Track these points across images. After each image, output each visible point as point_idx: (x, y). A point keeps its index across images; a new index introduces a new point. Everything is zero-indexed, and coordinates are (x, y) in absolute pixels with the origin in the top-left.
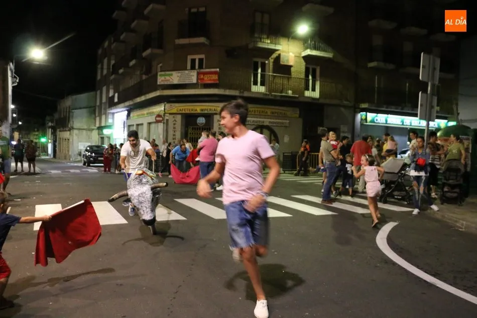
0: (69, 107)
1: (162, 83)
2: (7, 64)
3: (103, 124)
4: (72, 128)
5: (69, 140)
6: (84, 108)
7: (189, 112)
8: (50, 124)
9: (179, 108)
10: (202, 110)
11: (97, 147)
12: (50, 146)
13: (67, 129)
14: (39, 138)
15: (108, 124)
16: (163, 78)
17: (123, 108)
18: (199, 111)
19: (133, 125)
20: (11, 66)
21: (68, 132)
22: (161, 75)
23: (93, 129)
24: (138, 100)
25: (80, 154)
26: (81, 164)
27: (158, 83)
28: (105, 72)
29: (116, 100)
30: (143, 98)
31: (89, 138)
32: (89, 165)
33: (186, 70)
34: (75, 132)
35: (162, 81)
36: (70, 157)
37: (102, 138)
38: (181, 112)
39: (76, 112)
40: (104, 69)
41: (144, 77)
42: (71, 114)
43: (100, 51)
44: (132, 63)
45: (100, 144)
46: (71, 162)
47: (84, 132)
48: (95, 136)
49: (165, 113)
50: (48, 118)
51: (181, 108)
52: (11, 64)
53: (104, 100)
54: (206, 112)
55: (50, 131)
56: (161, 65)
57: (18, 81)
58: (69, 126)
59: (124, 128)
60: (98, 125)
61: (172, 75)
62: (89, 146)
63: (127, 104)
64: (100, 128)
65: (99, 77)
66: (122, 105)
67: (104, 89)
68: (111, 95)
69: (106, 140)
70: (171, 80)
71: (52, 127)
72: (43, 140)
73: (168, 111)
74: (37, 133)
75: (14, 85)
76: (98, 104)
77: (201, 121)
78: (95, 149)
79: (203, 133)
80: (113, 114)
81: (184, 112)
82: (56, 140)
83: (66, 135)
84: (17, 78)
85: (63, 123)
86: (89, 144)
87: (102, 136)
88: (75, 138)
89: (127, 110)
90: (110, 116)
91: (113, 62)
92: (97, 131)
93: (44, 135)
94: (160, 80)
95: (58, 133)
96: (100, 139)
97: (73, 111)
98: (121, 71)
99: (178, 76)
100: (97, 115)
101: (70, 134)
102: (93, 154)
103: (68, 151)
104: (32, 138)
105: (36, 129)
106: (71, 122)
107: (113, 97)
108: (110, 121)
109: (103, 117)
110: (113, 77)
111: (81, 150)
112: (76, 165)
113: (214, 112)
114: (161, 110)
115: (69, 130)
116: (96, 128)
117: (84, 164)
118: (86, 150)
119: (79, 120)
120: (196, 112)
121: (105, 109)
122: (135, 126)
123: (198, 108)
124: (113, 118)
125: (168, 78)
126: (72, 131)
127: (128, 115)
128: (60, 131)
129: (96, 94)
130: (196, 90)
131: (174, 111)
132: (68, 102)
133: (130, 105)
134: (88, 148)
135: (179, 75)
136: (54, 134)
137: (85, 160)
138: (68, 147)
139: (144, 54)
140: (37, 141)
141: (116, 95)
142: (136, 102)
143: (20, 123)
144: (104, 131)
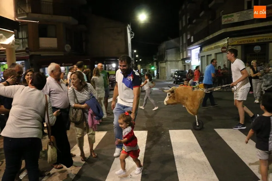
0: (164, 48)
1: (226, 23)
2: (127, 25)
3: (185, 57)
4: (167, 61)
5: (165, 68)
6: (173, 48)
7: (247, 43)
8: (155, 59)
9: (239, 40)
10: (258, 40)
11: (182, 71)
12: (155, 72)
13: (164, 61)
14: (151, 67)
15: (188, 57)
16: (226, 19)
17: (197, 45)
18: (256, 41)
19: (204, 56)
20: (129, 26)
21: (165, 63)
22: (224, 17)
23: (179, 61)
24: (208, 38)
25: (172, 76)
26: (172, 83)
27: (223, 24)
28: (184, 24)
29: (192, 41)
30: (211, 36)
31: (177, 67)
32: (177, 84)
33: (244, 10)
34: (169, 63)
35: (225, 21)
36: (166, 78)
37: (185, 66)
38: (240, 43)
39: (169, 51)
41: (210, 22)
42: (166, 53)
44: (202, 13)
45: (183, 70)
46: (167, 81)
47: (174, 63)
48: (180, 64)
49: (228, 45)
50: (154, 56)
51: (241, 40)
52: (129, 25)
53: (185, 42)
54: (262, 41)
55: (155, 63)
56: (222, 11)
57: (133, 35)
58: (165, 60)
59: (199, 58)
60: (181, 58)
61: (233, 16)
62: (176, 71)
63: (200, 42)
64: (184, 60)
65: (180, 28)
66: (197, 43)
67: (184, 35)
68: (188, 38)
69: (187, 67)
70: (232, 20)
71: (156, 61)
72: (153, 68)
73: (231, 43)
74: (149, 65)
75: (132, 38)
76: (181, 45)
77: (257, 48)
78: (180, 73)
80: (191, 50)
81: (243, 43)
82: (158, 68)
83: (163, 65)
84: (133, 34)
85: (162, 59)
86: (177, 70)
87: (185, 64)
88: (169, 66)
89: (200, 47)
90: (189, 52)
91: (188, 17)
92: (181, 61)
93: (153, 66)
94: (224, 22)
95: (159, 64)
96: (183, 66)
97: (167, 50)
98: (194, 21)
99: (238, 16)
100: (181, 52)
101: (166, 64)
102: (180, 77)
103: (165, 74)
105: (149, 63)
106: (166, 58)
107: (190, 39)
108: (189, 55)
109: (185, 53)
110: (189, 26)
111: (172, 73)
112: (169, 83)
113: (270, 41)
114: (225, 44)
115: (165, 62)
116: (180, 60)
117: (174, 83)
118: (175, 74)
119: (170, 56)
120: (253, 42)
121: (186, 48)
122: (206, 57)
123: (254, 39)
124: (191, 53)
125: (230, 19)
126: (166, 62)
127: (201, 50)
128: (160, 63)
129: (180, 39)
130: (254, 25)
131: (235, 43)
132: (163, 46)
133: (202, 43)
134: (176, 72)
135: (239, 15)
136: (157, 65)
137: (175, 80)
138: (165, 72)
139: (210, 5)
140: (150, 69)
141: (192, 37)
142: (206, 40)
143: (140, 60)
144: (186, 61)
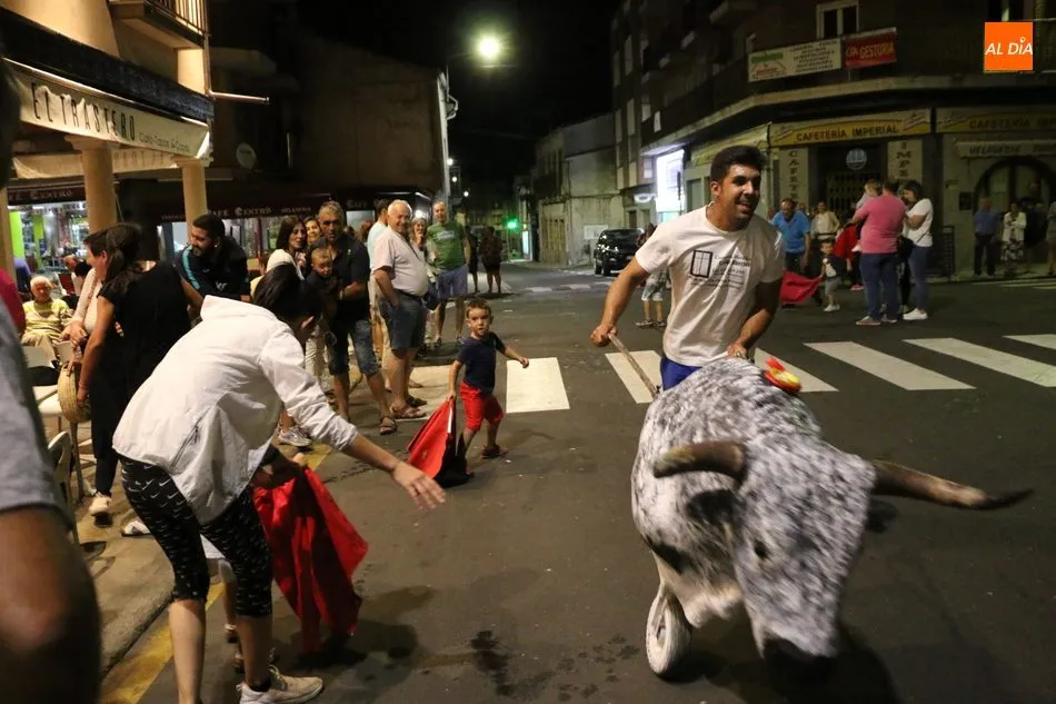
0: (560, 152)
1: (760, 78)
3: (633, 183)
4: (569, 197)
5: (562, 221)
6: (591, 151)
7: (826, 140)
8: (524, 191)
9: (803, 132)
10: (858, 132)
11: (623, 232)
12: (526, 237)
13: (558, 199)
14: (504, 222)
15: (643, 182)
16: (761, 66)
17: (674, 142)
18: (850, 136)
19: (699, 180)
20: (443, 79)
21: (561, 206)
22: (756, 60)
23: (613, 196)
24: (707, 122)
25: (587, 250)
26: (591, 272)
27: (751, 79)
28: (629, 68)
29: (657, 127)
30: (717, 117)
31: (604, 216)
32: (607, 274)
33: (814, 39)
34: (575, 203)
35: (759, 72)
36: (568, 257)
37: (633, 213)
38: (806, 141)
39: (576, 161)
40: (626, 61)
41: (717, 69)
42: (565, 166)
43: (615, 24)
44: (688, 40)
45: (628, 227)
46: (569, 269)
47: (594, 204)
48: (617, 210)
49: (770, 147)
50: (518, 179)
51: (808, 132)
53: (631, 130)
54: (868, 136)
55: (523, 206)
56: (753, 36)
57: (456, 109)
58: (563, 193)
59: (679, 187)
60: (621, 186)
61: (781, 56)
62: (606, 232)
63: (682, 133)
64: (629, 192)
65: (616, 82)
66: (672, 137)
67: (631, 105)
68: (645, 116)
69: (640, 219)
70: (780, 69)
71: (526, 198)
72: (512, 225)
73: (776, 141)
74: (498, 212)
75: (450, 117)
76: (619, 140)
77: (857, 157)
78: (619, 237)
79: (866, 187)
80: (653, 158)
81: (813, 140)
82: (537, 220)
83: (556, 211)
84: (454, 104)
85: (549, 188)
86: (606, 228)
87: (632, 209)
88: (575, 216)
89: (683, 147)
90: (647, 164)
91: (644, 44)
92: (621, 198)
93: (514, 215)
94: (755, 73)
95: (540, 208)
96: (628, 214)
97: (570, 159)
98: (664, 62)
99: (796, 58)
100: (618, 164)
101: (565, 209)
102: (616, 249)
103: (564, 246)
104: (491, 222)
105: (497, 205)
106: (565, 185)
107: (651, 121)
108: (647, 174)
109: (632, 168)
110: (647, 77)
111: (589, 241)
112: (580, 273)
113: (889, 134)
114: (761, 142)
115: (563, 202)
116: (618, 192)
117: (598, 272)
118: (601, 242)
119: (582, 179)
120: (843, 138)
121: (636, 151)
122: (702, 183)
123: (847, 128)
124: (653, 167)
125: (771, 64)
126: (568, 202)
127: (687, 159)
128: (545, 204)
129: (614, 118)
130: (843, 86)
131: (792, 140)
132: (556, 142)
133: (689, 136)
134: (605, 237)
135: (799, 53)
136: (533, 211)
137: (600, 262)
138: (563, 238)
139: (715, 16)
140: (500, 228)
141: (658, 116)
142: (702, 127)
143: (466, 194)
144: (637, 198)
